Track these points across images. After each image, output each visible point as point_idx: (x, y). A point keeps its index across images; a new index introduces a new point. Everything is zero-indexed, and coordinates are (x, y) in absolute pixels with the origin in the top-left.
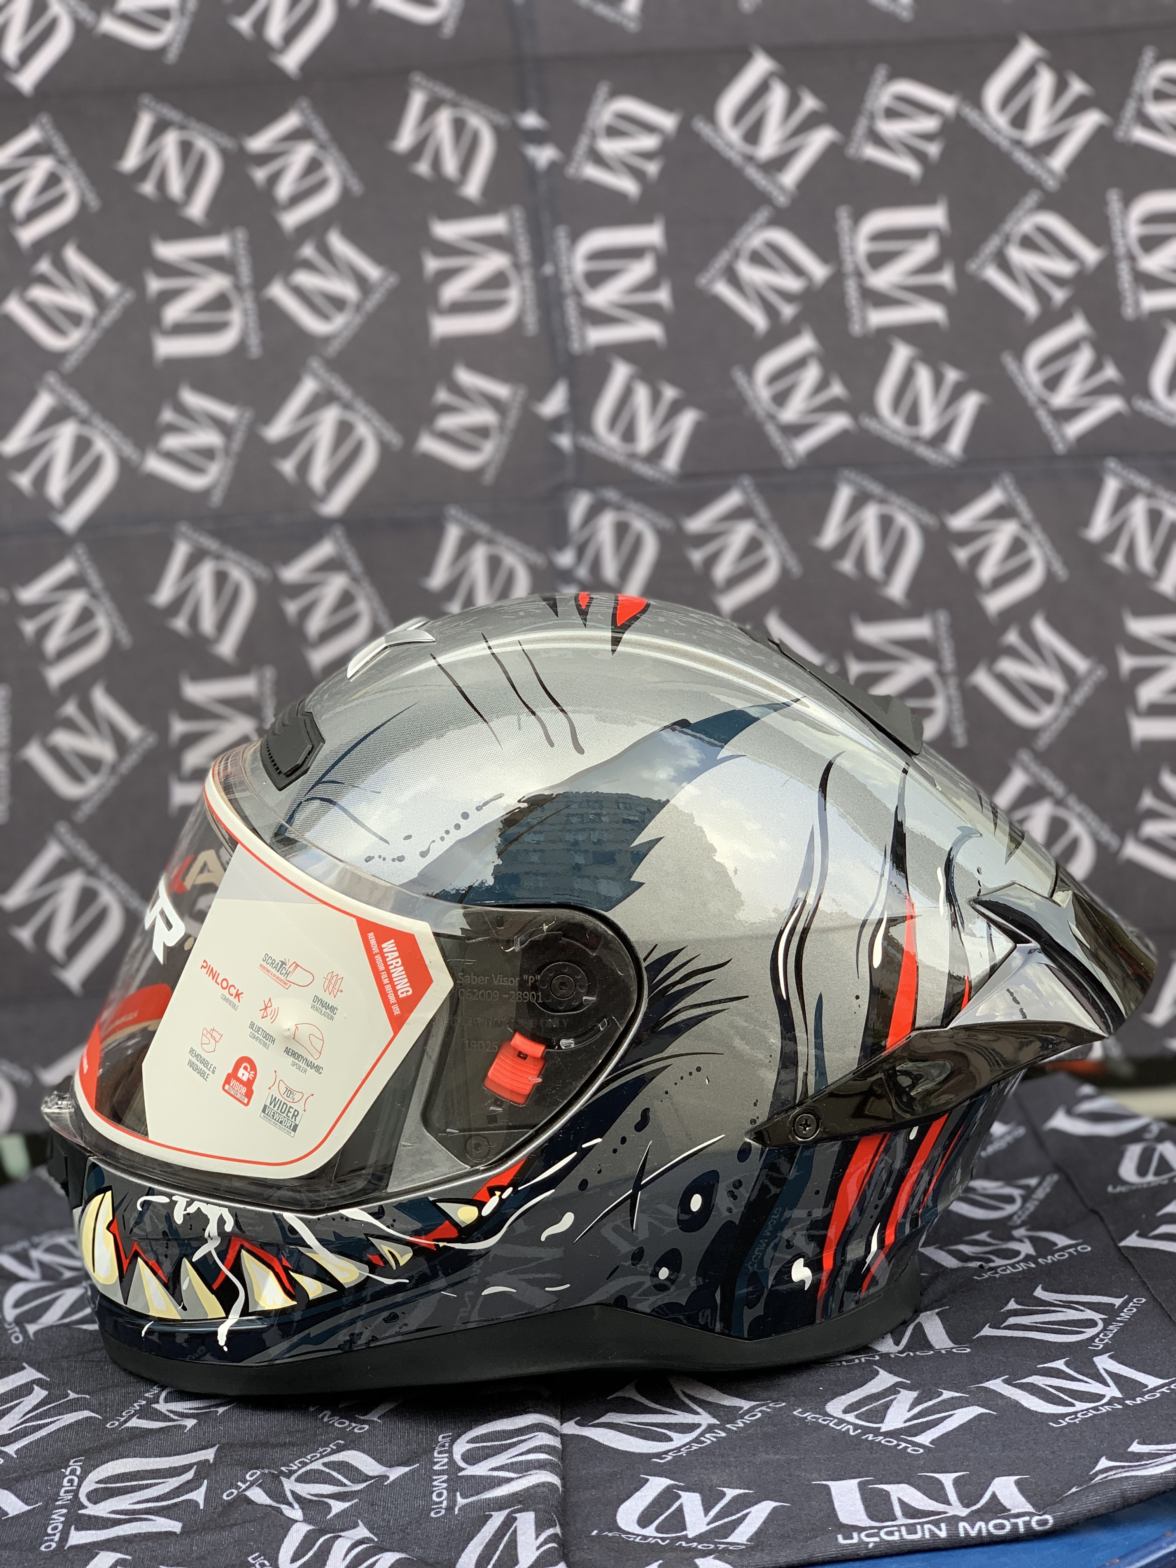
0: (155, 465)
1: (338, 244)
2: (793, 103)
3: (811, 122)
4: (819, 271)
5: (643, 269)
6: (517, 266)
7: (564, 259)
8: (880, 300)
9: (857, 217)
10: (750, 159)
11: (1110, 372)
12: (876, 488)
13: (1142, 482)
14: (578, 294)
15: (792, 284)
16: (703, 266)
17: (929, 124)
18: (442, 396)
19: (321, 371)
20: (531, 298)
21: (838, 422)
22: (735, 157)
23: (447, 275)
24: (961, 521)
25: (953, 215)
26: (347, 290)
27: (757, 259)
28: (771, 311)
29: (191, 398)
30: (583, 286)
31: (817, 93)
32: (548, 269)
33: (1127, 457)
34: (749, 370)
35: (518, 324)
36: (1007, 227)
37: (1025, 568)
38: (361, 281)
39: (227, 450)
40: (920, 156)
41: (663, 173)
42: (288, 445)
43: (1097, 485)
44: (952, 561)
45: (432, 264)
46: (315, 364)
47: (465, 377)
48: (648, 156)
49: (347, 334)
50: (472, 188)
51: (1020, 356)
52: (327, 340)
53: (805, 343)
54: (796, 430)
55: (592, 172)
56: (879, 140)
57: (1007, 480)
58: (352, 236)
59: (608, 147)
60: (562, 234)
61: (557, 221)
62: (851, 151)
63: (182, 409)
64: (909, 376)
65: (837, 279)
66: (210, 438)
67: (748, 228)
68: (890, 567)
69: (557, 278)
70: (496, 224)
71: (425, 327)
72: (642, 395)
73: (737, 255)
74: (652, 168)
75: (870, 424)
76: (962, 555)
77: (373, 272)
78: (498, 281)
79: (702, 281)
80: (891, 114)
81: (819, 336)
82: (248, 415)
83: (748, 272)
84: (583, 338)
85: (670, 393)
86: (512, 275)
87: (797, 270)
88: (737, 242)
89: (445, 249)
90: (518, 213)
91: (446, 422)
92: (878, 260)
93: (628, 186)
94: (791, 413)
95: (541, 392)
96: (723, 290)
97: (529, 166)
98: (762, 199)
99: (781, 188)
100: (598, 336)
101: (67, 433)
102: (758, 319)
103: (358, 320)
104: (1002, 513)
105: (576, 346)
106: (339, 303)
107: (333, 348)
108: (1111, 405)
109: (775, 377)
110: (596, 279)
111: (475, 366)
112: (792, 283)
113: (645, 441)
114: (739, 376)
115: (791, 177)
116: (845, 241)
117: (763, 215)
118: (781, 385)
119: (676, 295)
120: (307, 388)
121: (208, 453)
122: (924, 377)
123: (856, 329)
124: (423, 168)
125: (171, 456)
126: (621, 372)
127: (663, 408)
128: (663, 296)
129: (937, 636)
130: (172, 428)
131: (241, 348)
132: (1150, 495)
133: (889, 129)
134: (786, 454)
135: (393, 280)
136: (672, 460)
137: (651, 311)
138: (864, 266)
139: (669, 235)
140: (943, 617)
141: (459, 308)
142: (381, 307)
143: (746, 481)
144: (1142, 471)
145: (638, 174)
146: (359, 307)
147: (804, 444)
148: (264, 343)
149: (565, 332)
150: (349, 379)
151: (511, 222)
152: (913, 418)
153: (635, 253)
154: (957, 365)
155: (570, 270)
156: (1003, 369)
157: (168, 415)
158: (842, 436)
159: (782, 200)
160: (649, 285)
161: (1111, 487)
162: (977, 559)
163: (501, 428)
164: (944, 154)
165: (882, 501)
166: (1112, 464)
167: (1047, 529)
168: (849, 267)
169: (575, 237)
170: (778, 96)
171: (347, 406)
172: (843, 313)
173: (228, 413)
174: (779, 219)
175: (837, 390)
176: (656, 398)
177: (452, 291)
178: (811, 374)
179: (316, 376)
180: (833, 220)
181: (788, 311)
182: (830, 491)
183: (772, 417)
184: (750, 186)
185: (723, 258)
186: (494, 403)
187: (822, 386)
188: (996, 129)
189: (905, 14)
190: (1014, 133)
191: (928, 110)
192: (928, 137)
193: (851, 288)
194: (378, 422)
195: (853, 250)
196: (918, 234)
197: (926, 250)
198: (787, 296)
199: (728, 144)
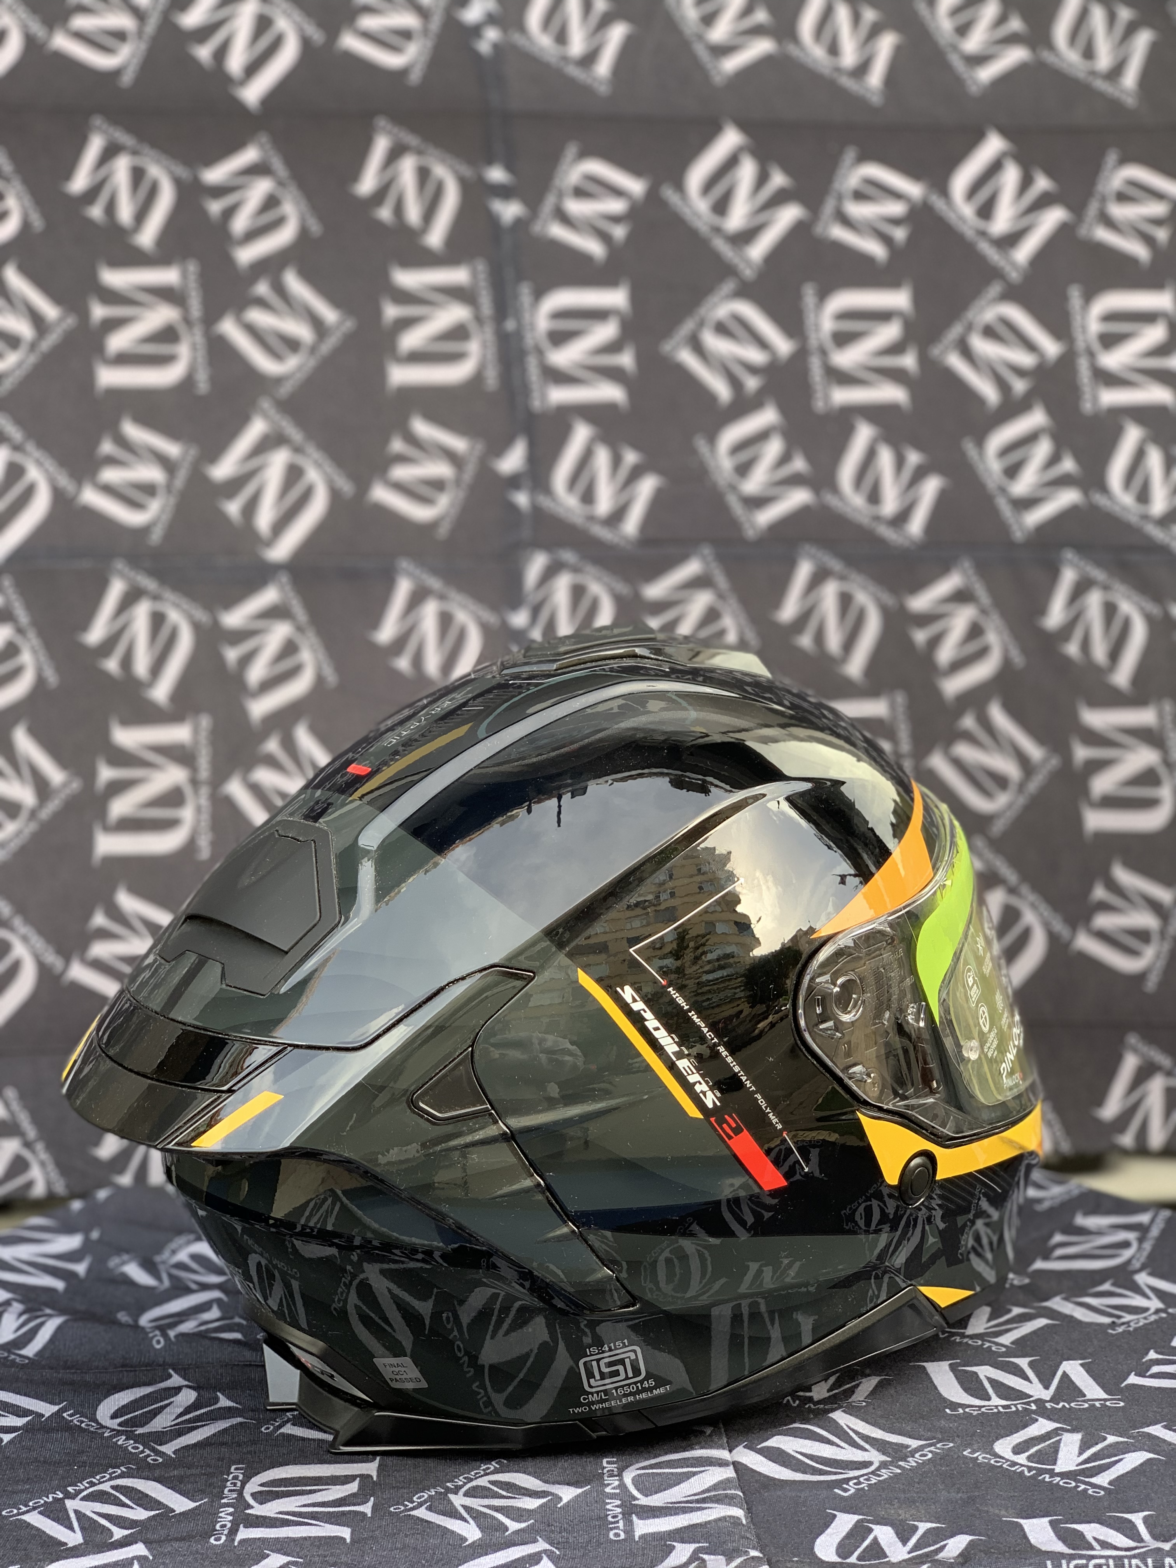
0: (91, 497)
1: (295, 284)
2: (762, 179)
3: (780, 199)
4: (783, 346)
5: (606, 332)
6: (478, 319)
7: (527, 315)
8: (844, 378)
9: (823, 295)
10: (717, 230)
11: (1068, 465)
12: (836, 565)
13: (1098, 574)
14: (539, 352)
15: (756, 356)
16: (667, 332)
17: (896, 209)
18: (397, 446)
19: (272, 412)
20: (492, 354)
21: (798, 497)
22: (702, 227)
23: (407, 323)
24: (920, 602)
25: (917, 299)
26: (301, 331)
27: (722, 329)
28: (735, 383)
29: (132, 431)
30: (545, 344)
31: (787, 170)
32: (510, 325)
33: (1085, 549)
34: (712, 438)
35: (478, 378)
36: (970, 314)
37: (982, 653)
38: (316, 323)
39: (169, 487)
40: (886, 240)
41: (631, 238)
42: (233, 486)
43: (1054, 575)
44: (909, 642)
45: (392, 311)
46: (266, 404)
47: (422, 428)
48: (615, 219)
49: (300, 376)
50: (435, 238)
51: (980, 441)
52: (277, 381)
53: (768, 416)
54: (758, 502)
55: (559, 233)
56: (846, 221)
57: (967, 564)
58: (309, 276)
59: (576, 207)
60: (525, 290)
61: (521, 276)
62: (818, 230)
63: (122, 442)
64: (870, 455)
65: (801, 355)
66: (152, 474)
67: (714, 299)
68: (849, 645)
69: (518, 335)
70: (458, 276)
71: (381, 375)
72: (602, 458)
73: (701, 324)
74: (619, 232)
75: (831, 500)
76: (920, 636)
77: (330, 315)
78: (459, 333)
79: (667, 347)
80: (859, 196)
81: (783, 409)
82: (193, 452)
83: (713, 342)
84: (543, 396)
85: (631, 457)
86: (473, 328)
87: (762, 343)
88: (702, 311)
89: (405, 297)
90: (481, 266)
91: (400, 473)
92: (843, 339)
93: (594, 247)
94: (753, 484)
95: (499, 448)
96: (687, 358)
97: (493, 220)
98: (727, 270)
99: (748, 262)
100: (559, 395)
102: (722, 390)
103: (312, 363)
104: (961, 597)
105: (536, 404)
106: (292, 344)
107: (285, 390)
108: (1068, 497)
109: (738, 448)
110: (559, 338)
111: (433, 417)
113: (604, 504)
114: (701, 444)
115: (757, 251)
116: (810, 318)
117: (729, 286)
118: (744, 456)
119: (640, 360)
120: (257, 428)
121: (149, 489)
122: (885, 458)
123: (819, 405)
124: (385, 213)
125: (109, 490)
126: (581, 434)
127: (624, 472)
128: (626, 360)
129: (893, 717)
130: (111, 461)
131: (187, 382)
132: (1106, 588)
133: (858, 210)
134: (747, 526)
135: (350, 324)
136: (631, 525)
137: (614, 374)
138: (829, 344)
139: (634, 299)
140: (901, 698)
141: (418, 357)
142: (336, 352)
143: (707, 550)
144: (1099, 564)
145: (604, 237)
146: (313, 349)
147: (765, 517)
148: (213, 380)
149: (526, 390)
150: (300, 421)
151: (474, 275)
152: (874, 497)
153: (599, 315)
154: (919, 446)
155: (532, 325)
156: (963, 455)
157: (107, 447)
158: (803, 512)
159: (748, 273)
160: (613, 347)
161: (1068, 577)
162: (935, 641)
163: (458, 482)
164: (911, 239)
165: (843, 578)
166: (1069, 555)
167: (1004, 615)
168: (813, 342)
169: (539, 294)
170: (747, 170)
171: (297, 450)
172: (805, 389)
173: (172, 449)
174: (745, 291)
175: (799, 464)
176: (616, 461)
177: (411, 340)
178: (774, 448)
179: (266, 416)
180: (798, 297)
181: (752, 383)
182: (790, 566)
183: (733, 488)
184: (716, 257)
185: (688, 326)
186: (451, 456)
187: (785, 459)
188: (961, 218)
189: (876, 100)
190: (980, 224)
191: (895, 195)
192: (895, 222)
193: (815, 365)
194: (329, 467)
195: (818, 327)
196: (883, 316)
197: (890, 333)
198: (752, 369)
199: (696, 214)
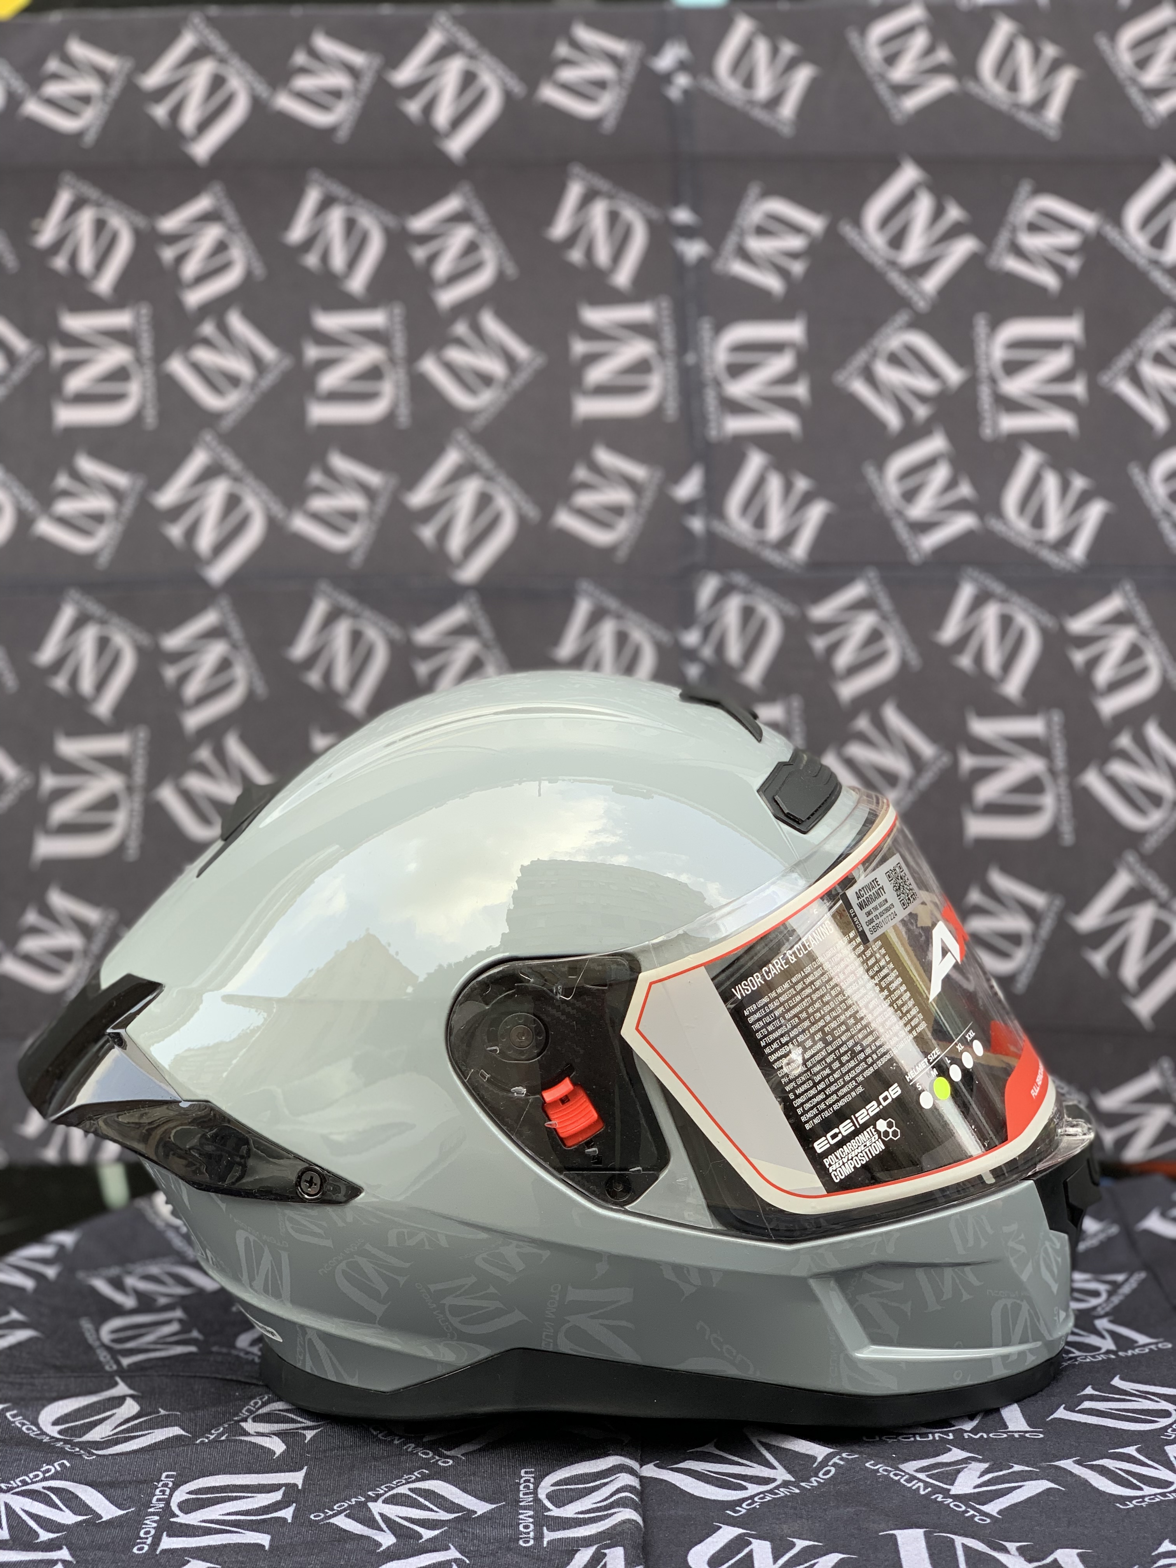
0: (301, 524)
1: (491, 324)
2: (938, 212)
3: (955, 232)
4: (954, 375)
5: (782, 363)
6: (661, 354)
7: (707, 350)
8: (1011, 405)
9: (995, 325)
10: (893, 264)
12: (998, 588)
14: (718, 384)
16: (841, 363)
17: (1070, 239)
18: (581, 473)
19: (466, 443)
20: (672, 386)
21: (964, 522)
22: (878, 262)
23: (592, 359)
24: (1080, 624)
25: (1088, 329)
26: (495, 367)
27: (894, 360)
28: (905, 412)
29: (340, 463)
30: (723, 376)
31: (963, 204)
32: (690, 359)
34: (881, 465)
35: (658, 410)
36: (1141, 342)
37: (1141, 674)
38: (510, 360)
39: (370, 514)
40: (1059, 270)
41: (809, 273)
42: (429, 512)
44: (1068, 664)
45: (579, 347)
46: (460, 436)
47: (605, 457)
48: (794, 255)
49: (493, 410)
50: (623, 277)
51: (1146, 467)
52: (472, 414)
53: (936, 443)
54: (923, 527)
55: (739, 269)
56: (1019, 252)
57: (1128, 587)
58: (505, 316)
59: (757, 245)
60: (706, 327)
61: (702, 312)
62: (992, 261)
63: (330, 473)
64: (1036, 481)
65: (970, 385)
66: (354, 501)
67: (887, 330)
68: (1008, 665)
69: (698, 368)
70: (643, 313)
71: (568, 407)
72: (775, 484)
73: (874, 355)
74: (798, 268)
75: (996, 525)
76: (1079, 657)
77: (521, 351)
78: (642, 367)
79: (840, 378)
80: (1033, 228)
81: (951, 437)
82: (393, 481)
83: (886, 372)
84: (720, 426)
85: (802, 484)
86: (655, 362)
87: (933, 372)
88: (876, 342)
89: (591, 334)
90: (665, 303)
91: (584, 499)
92: (1012, 368)
93: (773, 283)
94: (919, 510)
95: (676, 475)
96: (860, 388)
97: (678, 259)
98: (901, 302)
99: (922, 294)
100: (736, 425)
101: (218, 490)
102: (892, 418)
103: (504, 397)
104: (1121, 619)
105: (713, 433)
106: (487, 380)
107: (479, 423)
109: (906, 474)
110: (736, 370)
111: (617, 448)
112: (926, 385)
113: (775, 528)
114: (870, 472)
115: (932, 283)
116: (981, 348)
117: (902, 318)
118: (911, 482)
119: (814, 390)
120: (451, 459)
121: (352, 516)
122: (1051, 483)
123: (987, 432)
124: (576, 256)
125: (317, 517)
126: (755, 461)
127: (794, 498)
128: (800, 390)
129: (1049, 735)
130: (319, 490)
131: (390, 417)
133: (1031, 242)
134: (912, 550)
135: (540, 361)
136: (800, 549)
137: (788, 404)
138: (999, 373)
139: (810, 332)
140: (1057, 717)
141: (603, 390)
142: (529, 386)
143: (872, 573)
145: (783, 273)
146: (506, 384)
147: (930, 541)
148: (414, 415)
149: (704, 420)
150: (492, 452)
151: (658, 311)
152: (1038, 522)
153: (776, 347)
154: (1085, 472)
155: (712, 359)
156: (1129, 480)
157: (316, 478)
158: (968, 536)
159: (922, 305)
160: (788, 379)
162: (1093, 663)
163: (637, 508)
164: (1083, 269)
165: (1003, 600)
167: (1164, 637)
168: (983, 371)
169: (719, 328)
170: (924, 205)
171: (489, 478)
172: (974, 417)
173: (373, 478)
174: (918, 323)
175: (965, 490)
176: (788, 488)
177: (597, 374)
178: (941, 474)
179: (460, 447)
180: (970, 327)
181: (921, 412)
182: (952, 588)
183: (900, 513)
184: (891, 290)
185: (861, 357)
186: (631, 483)
187: (951, 485)
188: (1135, 248)
189: (1053, 133)
190: (1153, 253)
191: (1069, 226)
192: (1068, 252)
193: (985, 393)
194: (517, 495)
195: (988, 356)
196: (1053, 345)
197: (1060, 360)
198: (922, 398)
199: (873, 249)
